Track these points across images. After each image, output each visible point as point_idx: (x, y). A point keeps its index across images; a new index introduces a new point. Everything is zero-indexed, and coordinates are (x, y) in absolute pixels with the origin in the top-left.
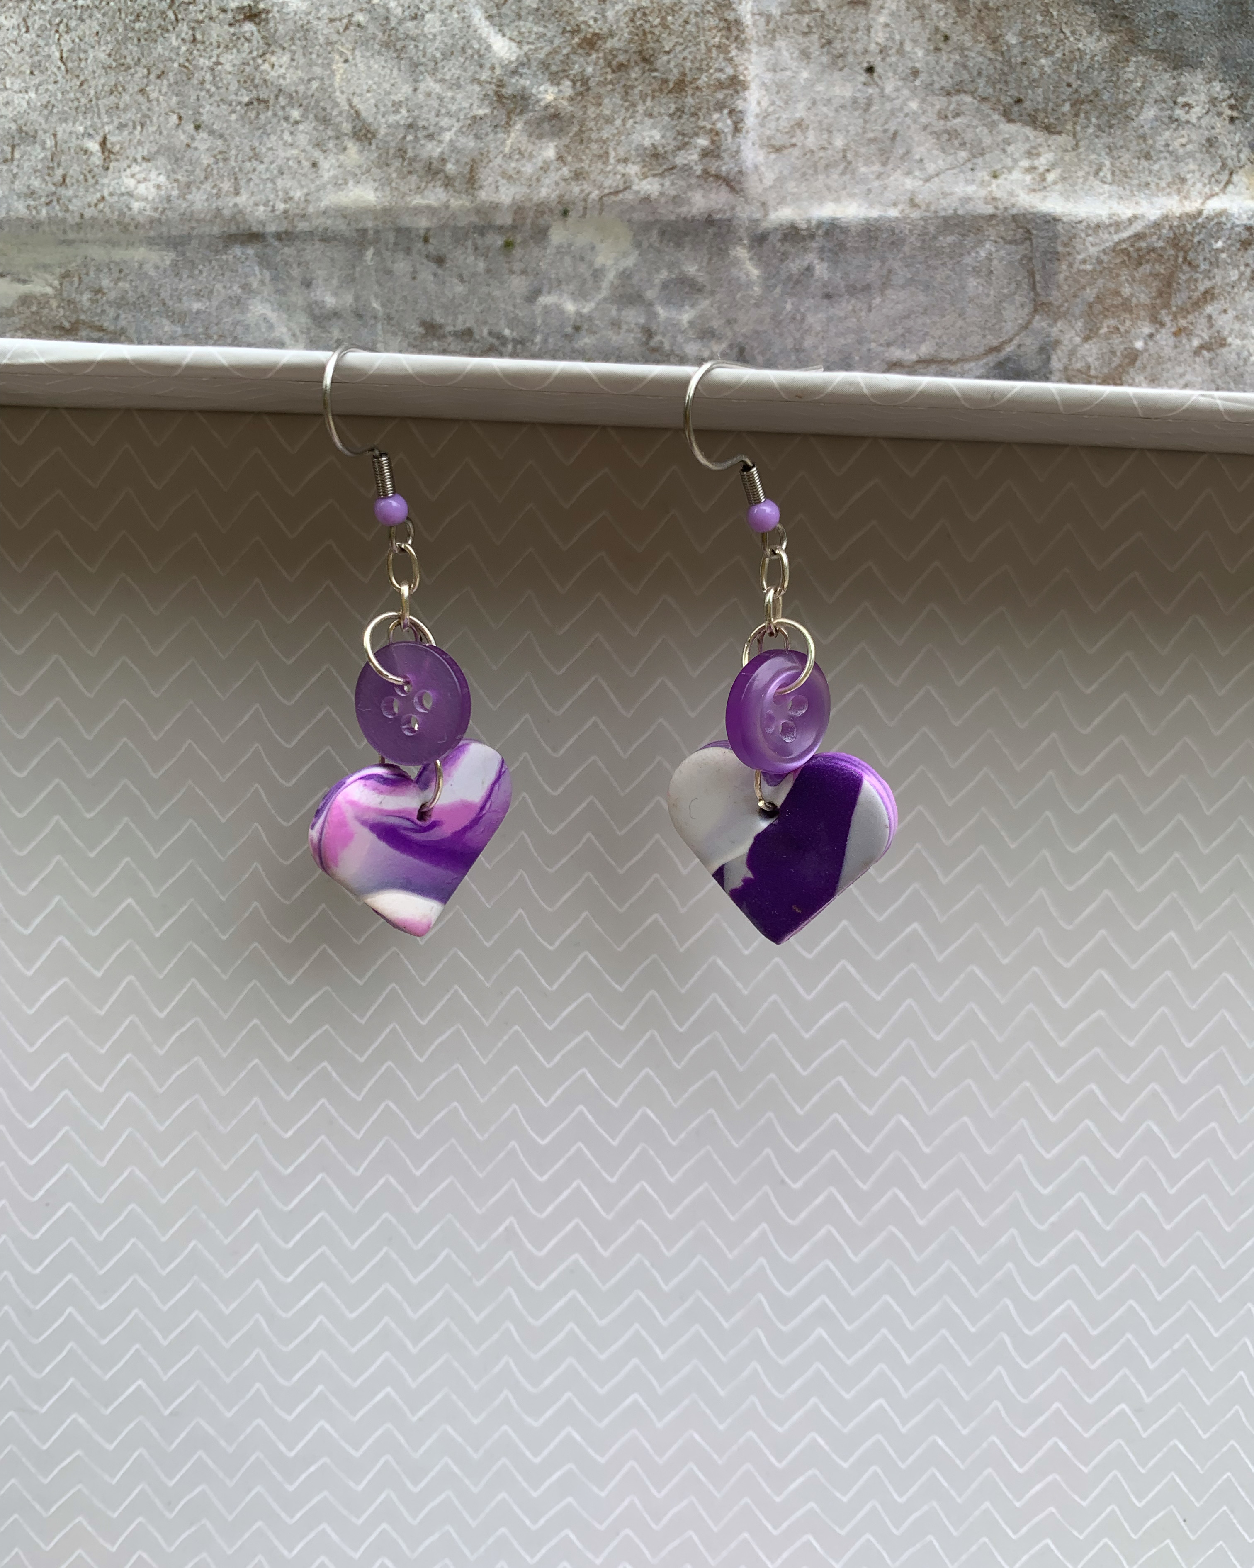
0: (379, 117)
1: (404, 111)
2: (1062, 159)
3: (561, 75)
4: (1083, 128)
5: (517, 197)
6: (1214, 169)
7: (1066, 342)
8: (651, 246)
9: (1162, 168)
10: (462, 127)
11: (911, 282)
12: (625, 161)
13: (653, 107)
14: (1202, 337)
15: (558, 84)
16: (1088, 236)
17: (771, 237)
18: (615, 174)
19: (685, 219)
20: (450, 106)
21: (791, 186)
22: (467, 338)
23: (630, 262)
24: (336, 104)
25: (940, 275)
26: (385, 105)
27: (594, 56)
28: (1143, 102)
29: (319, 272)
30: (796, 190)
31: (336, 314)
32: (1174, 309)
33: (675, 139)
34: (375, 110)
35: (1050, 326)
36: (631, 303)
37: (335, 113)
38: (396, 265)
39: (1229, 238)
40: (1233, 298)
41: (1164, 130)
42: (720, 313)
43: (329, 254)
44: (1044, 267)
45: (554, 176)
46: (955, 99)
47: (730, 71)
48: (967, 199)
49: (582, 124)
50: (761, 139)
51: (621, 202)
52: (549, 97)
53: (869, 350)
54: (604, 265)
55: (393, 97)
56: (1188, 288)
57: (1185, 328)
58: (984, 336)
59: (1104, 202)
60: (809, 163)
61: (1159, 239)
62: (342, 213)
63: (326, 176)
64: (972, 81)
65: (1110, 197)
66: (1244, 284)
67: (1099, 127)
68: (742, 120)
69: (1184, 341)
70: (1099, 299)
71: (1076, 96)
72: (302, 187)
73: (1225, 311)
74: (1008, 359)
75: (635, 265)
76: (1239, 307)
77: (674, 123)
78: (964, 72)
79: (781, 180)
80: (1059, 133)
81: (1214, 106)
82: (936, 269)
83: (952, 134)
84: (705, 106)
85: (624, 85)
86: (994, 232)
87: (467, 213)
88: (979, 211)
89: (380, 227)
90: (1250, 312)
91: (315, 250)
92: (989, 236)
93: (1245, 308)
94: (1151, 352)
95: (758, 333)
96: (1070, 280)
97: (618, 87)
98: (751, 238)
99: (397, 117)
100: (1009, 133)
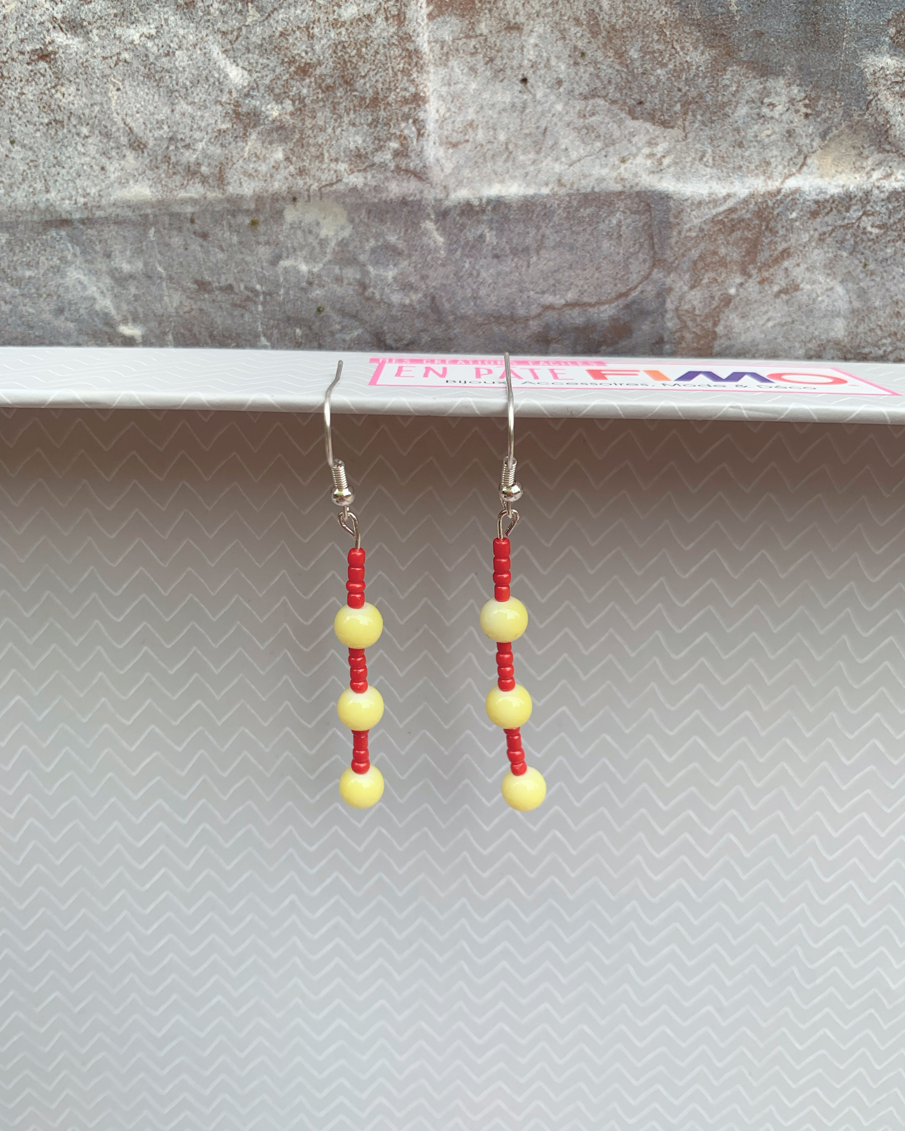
0: (148, 131)
1: (165, 127)
2: (675, 147)
3: (283, 96)
4: (690, 123)
5: (257, 189)
6: (792, 154)
7: (677, 290)
8: (361, 221)
9: (751, 155)
10: (210, 139)
11: (559, 244)
12: (337, 160)
13: (355, 118)
14: (779, 284)
15: (282, 103)
16: (692, 210)
17: (453, 211)
18: (329, 170)
19: (385, 201)
20: (200, 122)
21: (466, 172)
22: (229, 291)
23: (346, 233)
24: (115, 123)
25: (581, 239)
26: (151, 123)
27: (307, 80)
28: (738, 103)
29: (116, 247)
30: (470, 175)
31: (131, 277)
32: (759, 264)
33: (373, 143)
34: (143, 127)
35: (665, 277)
36: (349, 264)
37: (114, 130)
38: (172, 240)
39: (802, 210)
40: (805, 255)
41: (753, 124)
42: (415, 271)
44: (660, 232)
45: (283, 173)
46: (591, 102)
47: (412, 89)
48: (601, 180)
49: (302, 132)
50: (440, 139)
51: (335, 191)
52: (275, 114)
53: (528, 297)
54: (327, 235)
55: (156, 117)
56: (769, 248)
57: (767, 279)
58: (616, 285)
59: (706, 182)
60: (480, 154)
61: (747, 212)
62: (129, 205)
63: (113, 177)
64: (604, 88)
65: (711, 178)
66: (813, 244)
67: (703, 123)
68: (424, 127)
69: (767, 288)
70: (702, 257)
71: (685, 98)
72: (96, 185)
73: (798, 265)
74: (633, 302)
75: (350, 236)
76: (809, 262)
77: (372, 130)
78: (597, 81)
79: (458, 168)
80: (672, 127)
81: (793, 105)
82: (578, 233)
83: (589, 129)
85: (332, 102)
86: (623, 205)
87: (221, 201)
88: (611, 189)
89: (157, 213)
90: (818, 264)
91: (111, 231)
92: (619, 208)
93: (815, 262)
94: (741, 296)
95: (445, 285)
96: (679, 244)
97: (328, 104)
98: (437, 214)
99: (161, 132)
100: (633, 127)
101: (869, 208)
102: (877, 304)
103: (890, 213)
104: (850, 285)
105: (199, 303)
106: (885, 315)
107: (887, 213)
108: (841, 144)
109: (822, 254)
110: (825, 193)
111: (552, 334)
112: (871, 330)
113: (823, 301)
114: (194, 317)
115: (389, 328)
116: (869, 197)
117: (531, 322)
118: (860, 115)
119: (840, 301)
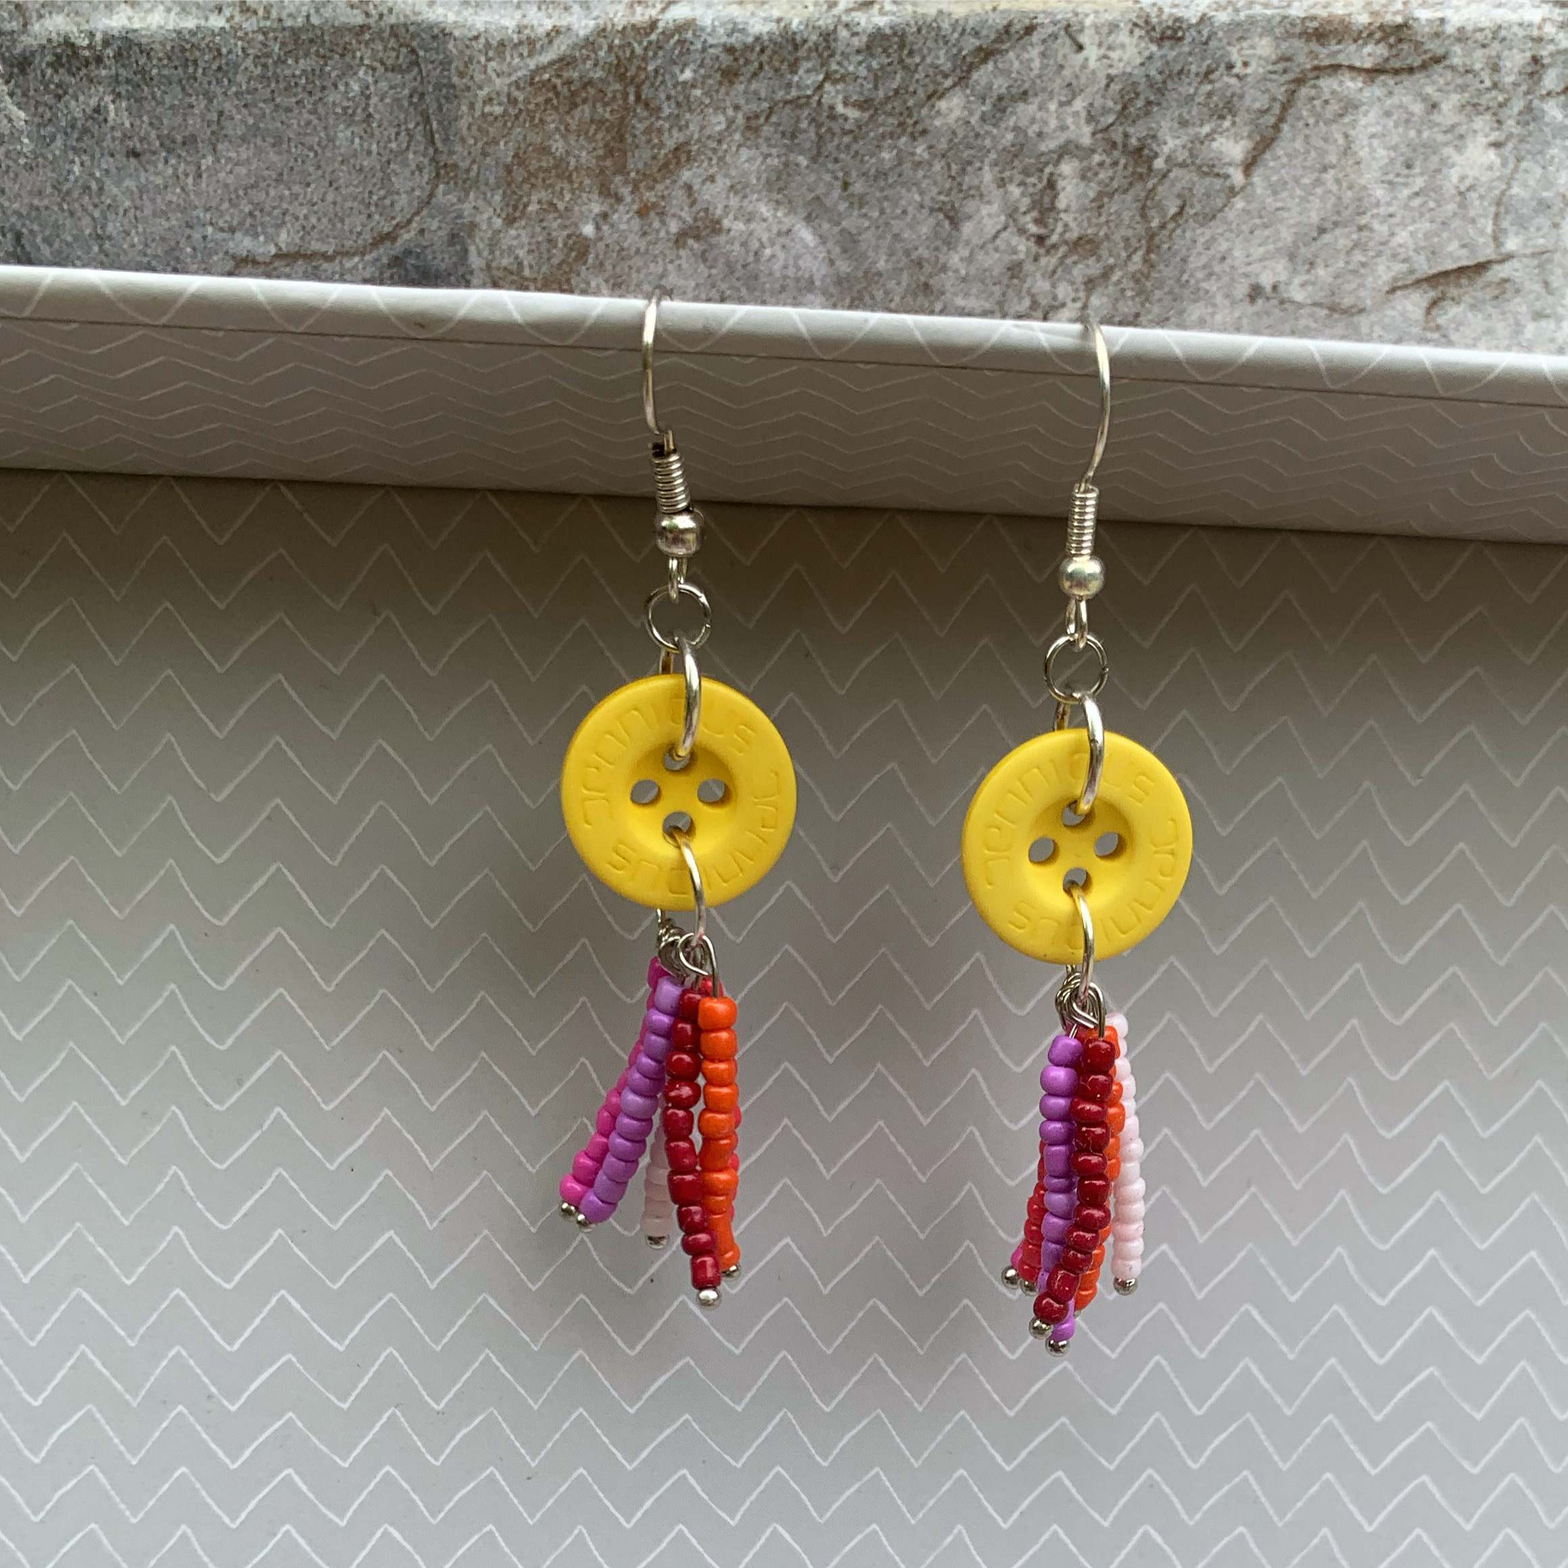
7: (484, 227)
11: (254, 131)
14: (680, 218)
25: (296, 121)
35: (460, 200)
39: (702, 65)
40: (722, 159)
44: (440, 108)
53: (205, 238)
56: (650, 142)
57: (655, 205)
58: (369, 216)
59: (516, 7)
61: (595, 65)
66: (737, 136)
69: (656, 224)
70: (520, 158)
73: (712, 179)
74: (408, 252)
76: (733, 173)
82: (288, 110)
86: (369, 54)
88: (343, 19)
90: (753, 180)
92: (362, 59)
93: (744, 174)
94: (608, 241)
95: (37, 209)
96: (475, 131)
101: (834, 67)
102: (881, 265)
103: (876, 76)
104: (825, 225)
107: (871, 77)
109: (759, 159)
110: (743, 31)
113: (773, 256)
116: (833, 45)
119: (808, 258)
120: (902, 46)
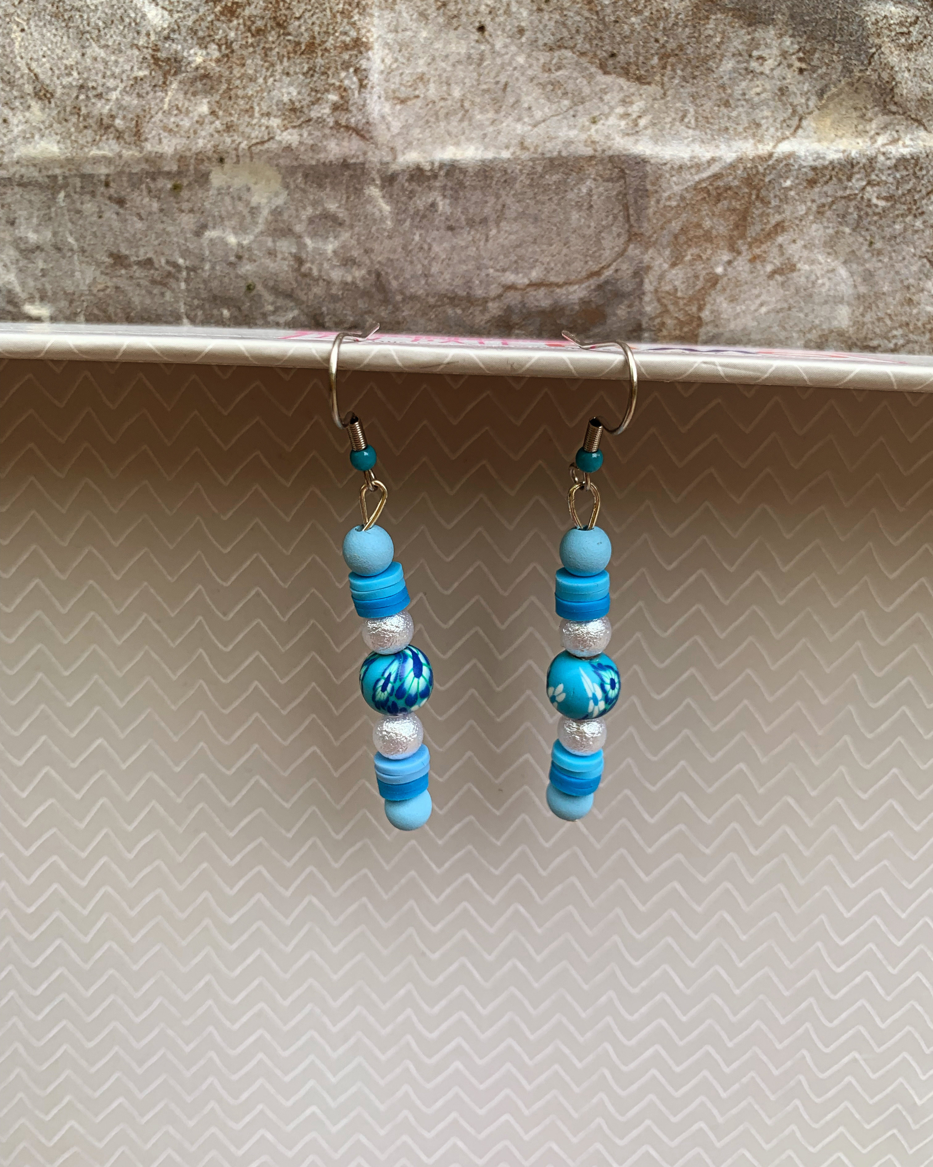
0: (55, 78)
1: (75, 74)
2: (652, 106)
3: (208, 39)
4: (670, 79)
5: (179, 147)
6: (785, 115)
7: (656, 268)
8: (297, 187)
9: (739, 115)
10: (126, 87)
11: (522, 215)
12: (268, 114)
13: (289, 67)
14: (774, 264)
15: (206, 48)
16: (672, 176)
17: (401, 176)
18: (260, 126)
19: (324, 164)
20: (113, 68)
21: (416, 132)
22: (149, 267)
23: (280, 201)
24: (18, 69)
25: (547, 209)
26: (59, 69)
27: (235, 22)
28: (723, 56)
29: (20, 213)
30: (420, 136)
31: (39, 248)
32: (749, 239)
33: (309, 95)
34: (50, 73)
35: (642, 253)
36: (284, 236)
37: (17, 76)
38: (84, 207)
39: (797, 178)
40: (802, 230)
41: (741, 81)
42: (359, 243)
43: (27, 197)
44: (636, 202)
45: (209, 129)
46: (557, 54)
47: (353, 34)
48: (569, 143)
49: (229, 82)
50: (386, 93)
51: (267, 151)
52: (199, 60)
53: (487, 275)
54: (259, 203)
55: (65, 62)
56: (761, 221)
57: (759, 256)
58: (586, 262)
59: (688, 145)
60: (432, 112)
61: (734, 179)
62: (33, 163)
63: (16, 131)
64: (572, 38)
65: (693, 141)
66: (811, 218)
67: (684, 79)
68: (367, 77)
69: (759, 267)
70: (684, 230)
71: (663, 51)
73: (794, 241)
74: (607, 282)
75: (285, 203)
76: (807, 238)
77: (308, 80)
78: (564, 30)
79: (406, 127)
80: (649, 83)
81: (785, 58)
82: (543, 203)
83: (556, 84)
84: (333, 65)
85: (264, 48)
86: (594, 172)
87: (138, 161)
88: (580, 153)
89: (67, 174)
90: (817, 242)
91: (15, 194)
92: (589, 175)
93: (812, 239)
94: (730, 277)
95: (392, 260)
96: (658, 215)
97: (259, 50)
98: (382, 179)
99: (70, 79)
100: (605, 83)
101: (873, 177)
102: (885, 289)
103: (898, 182)
104: (854, 266)
105: (115, 280)
106: (895, 302)
107: (895, 183)
108: (841, 104)
109: (822, 230)
110: (824, 158)
111: (515, 319)
112: (879, 319)
113: (823, 284)
114: (109, 296)
115: (328, 309)
116: (874, 165)
117: (490, 304)
118: (861, 71)
119: (843, 285)
120: (916, 165)
